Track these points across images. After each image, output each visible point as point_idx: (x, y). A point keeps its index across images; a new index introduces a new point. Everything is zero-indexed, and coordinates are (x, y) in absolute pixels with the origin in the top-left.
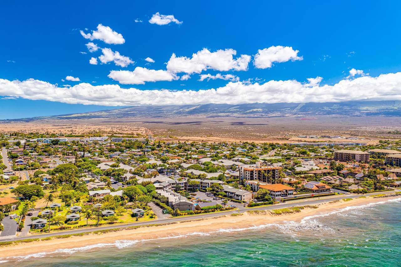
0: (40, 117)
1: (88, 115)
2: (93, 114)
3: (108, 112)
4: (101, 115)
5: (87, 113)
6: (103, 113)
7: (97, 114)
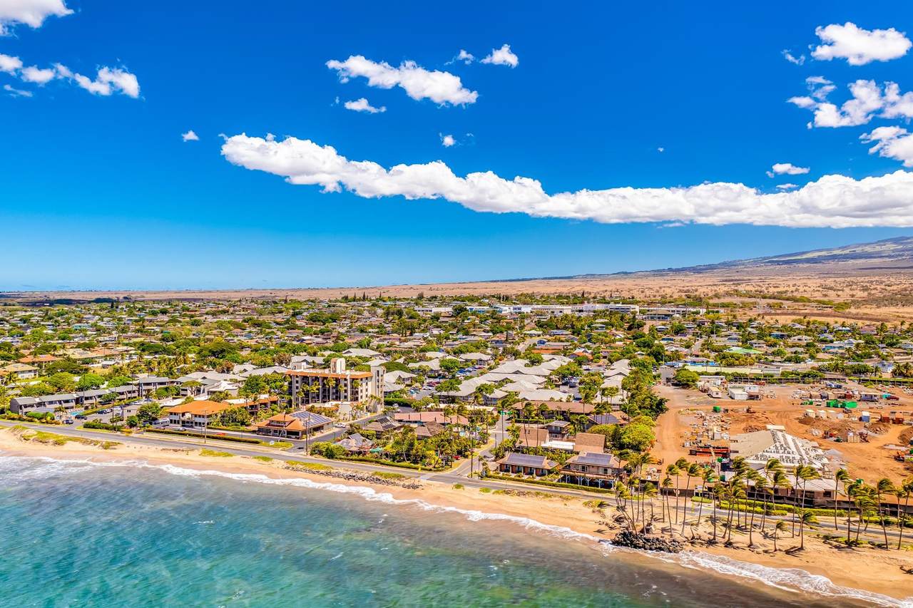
0: (735, 261)
1: (847, 252)
2: (859, 250)
3: (902, 244)
4: (880, 252)
5: (845, 247)
6: (887, 246)
7: (868, 249)
